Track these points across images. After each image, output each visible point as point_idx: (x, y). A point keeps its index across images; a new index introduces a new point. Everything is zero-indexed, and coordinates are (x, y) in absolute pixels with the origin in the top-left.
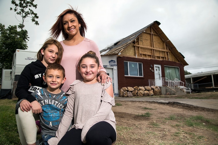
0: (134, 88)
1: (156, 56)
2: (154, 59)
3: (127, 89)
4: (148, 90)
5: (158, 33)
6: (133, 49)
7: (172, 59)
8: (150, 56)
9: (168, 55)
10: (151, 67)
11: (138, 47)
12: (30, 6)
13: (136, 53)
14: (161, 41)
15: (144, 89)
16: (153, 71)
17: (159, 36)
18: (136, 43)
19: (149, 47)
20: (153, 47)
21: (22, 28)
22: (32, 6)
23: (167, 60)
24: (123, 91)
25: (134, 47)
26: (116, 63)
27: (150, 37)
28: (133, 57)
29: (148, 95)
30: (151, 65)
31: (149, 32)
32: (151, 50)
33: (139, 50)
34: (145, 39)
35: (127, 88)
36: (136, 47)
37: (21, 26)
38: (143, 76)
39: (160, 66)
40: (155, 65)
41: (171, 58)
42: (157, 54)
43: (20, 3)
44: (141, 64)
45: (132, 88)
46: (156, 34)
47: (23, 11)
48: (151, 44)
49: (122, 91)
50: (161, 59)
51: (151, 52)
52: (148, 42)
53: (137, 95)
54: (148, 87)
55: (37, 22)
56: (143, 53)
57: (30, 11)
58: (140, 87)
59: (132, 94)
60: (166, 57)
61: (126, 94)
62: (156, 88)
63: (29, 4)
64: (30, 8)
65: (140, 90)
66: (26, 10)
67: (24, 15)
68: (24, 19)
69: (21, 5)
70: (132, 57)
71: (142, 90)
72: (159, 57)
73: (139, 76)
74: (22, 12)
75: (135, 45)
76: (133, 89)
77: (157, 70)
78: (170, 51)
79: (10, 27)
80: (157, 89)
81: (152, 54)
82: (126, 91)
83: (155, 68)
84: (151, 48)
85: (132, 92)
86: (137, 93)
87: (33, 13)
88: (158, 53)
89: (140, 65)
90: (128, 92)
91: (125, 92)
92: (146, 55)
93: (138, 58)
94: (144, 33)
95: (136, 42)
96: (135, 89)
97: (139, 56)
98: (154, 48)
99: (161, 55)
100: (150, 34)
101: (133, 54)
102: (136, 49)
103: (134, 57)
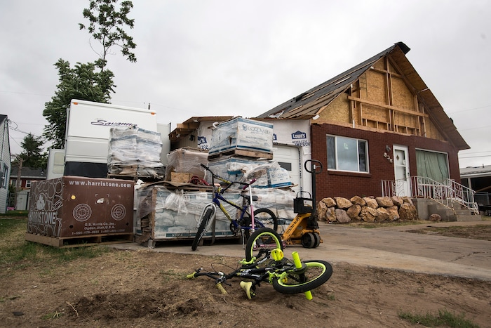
0: (352, 199)
1: (397, 125)
2: (392, 132)
3: (335, 203)
4: (385, 207)
5: (401, 72)
6: (346, 106)
7: (431, 135)
8: (384, 124)
9: (422, 124)
10: (386, 152)
11: (358, 103)
12: (120, 22)
13: (353, 116)
14: (408, 91)
15: (377, 205)
16: (391, 160)
17: (402, 79)
18: (352, 94)
19: (382, 104)
20: (391, 105)
21: (102, 67)
22: (124, 24)
23: (420, 135)
24: (325, 207)
25: (349, 102)
26: (308, 140)
27: (382, 81)
28: (346, 126)
29: (387, 219)
30: (387, 147)
31: (381, 69)
32: (387, 110)
33: (359, 111)
34: (374, 86)
35: (335, 200)
36: (352, 103)
37: (101, 63)
38: (368, 173)
39: (405, 149)
40: (395, 147)
41: (429, 132)
42: (398, 121)
43: (101, 16)
44: (364, 143)
45: (347, 200)
46: (397, 75)
47: (105, 32)
48: (386, 97)
49: (322, 207)
50: (408, 134)
51: (385, 115)
52: (380, 92)
53: (359, 218)
54: (385, 200)
55: (133, 55)
56: (367, 117)
57: (119, 33)
58: (365, 198)
59: (348, 215)
60: (419, 129)
61: (331, 216)
62: (404, 201)
63: (117, 19)
64: (120, 26)
65: (366, 205)
66: (112, 30)
67: (107, 40)
68: (106, 48)
69: (102, 20)
70: (343, 125)
71: (371, 206)
72: (403, 129)
73: (359, 172)
74: (103, 35)
75: (350, 98)
76: (350, 204)
77: (398, 158)
78: (427, 116)
79: (80, 66)
80: (406, 204)
81: (388, 120)
82: (333, 208)
83: (395, 154)
84: (386, 106)
85: (346, 209)
86: (360, 213)
87: (125, 37)
88: (401, 118)
89: (362, 146)
90: (337, 210)
91: (329, 210)
92: (374, 122)
93: (357, 128)
94: (371, 70)
95: (353, 91)
96: (353, 202)
97: (359, 124)
98: (393, 108)
99: (408, 124)
100: (384, 74)
101: (346, 118)
102: (353, 106)
103: (349, 125)
